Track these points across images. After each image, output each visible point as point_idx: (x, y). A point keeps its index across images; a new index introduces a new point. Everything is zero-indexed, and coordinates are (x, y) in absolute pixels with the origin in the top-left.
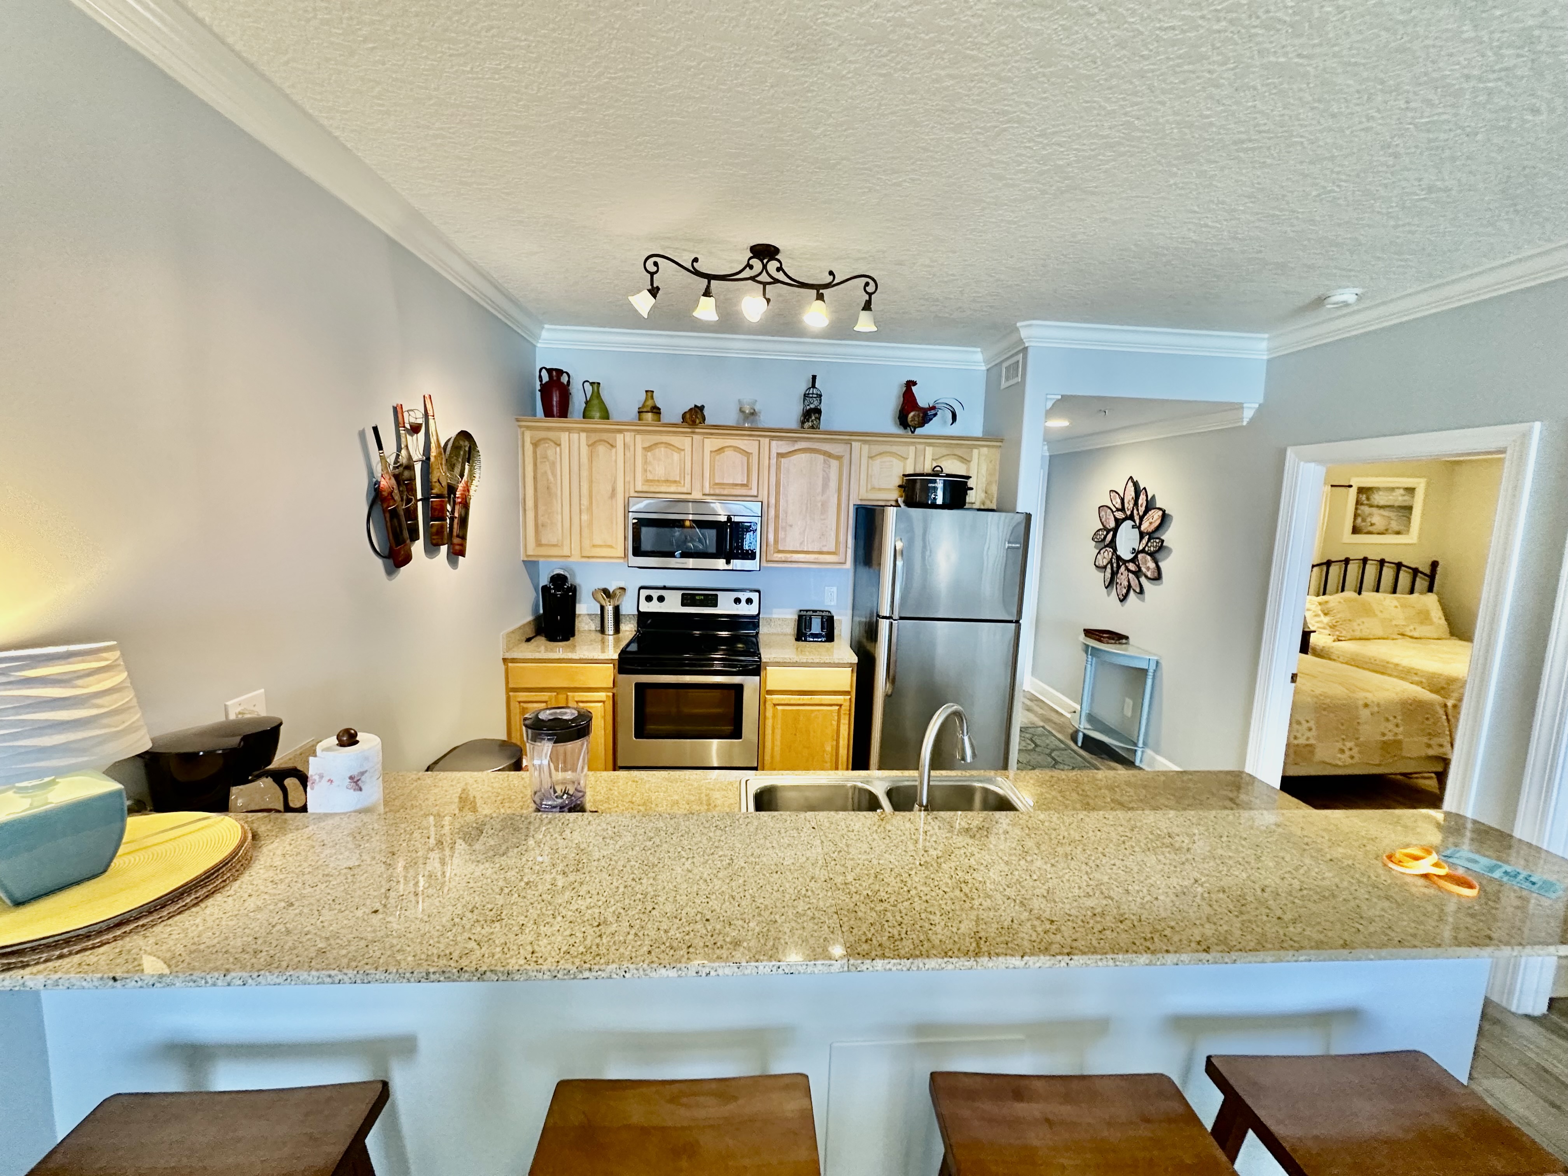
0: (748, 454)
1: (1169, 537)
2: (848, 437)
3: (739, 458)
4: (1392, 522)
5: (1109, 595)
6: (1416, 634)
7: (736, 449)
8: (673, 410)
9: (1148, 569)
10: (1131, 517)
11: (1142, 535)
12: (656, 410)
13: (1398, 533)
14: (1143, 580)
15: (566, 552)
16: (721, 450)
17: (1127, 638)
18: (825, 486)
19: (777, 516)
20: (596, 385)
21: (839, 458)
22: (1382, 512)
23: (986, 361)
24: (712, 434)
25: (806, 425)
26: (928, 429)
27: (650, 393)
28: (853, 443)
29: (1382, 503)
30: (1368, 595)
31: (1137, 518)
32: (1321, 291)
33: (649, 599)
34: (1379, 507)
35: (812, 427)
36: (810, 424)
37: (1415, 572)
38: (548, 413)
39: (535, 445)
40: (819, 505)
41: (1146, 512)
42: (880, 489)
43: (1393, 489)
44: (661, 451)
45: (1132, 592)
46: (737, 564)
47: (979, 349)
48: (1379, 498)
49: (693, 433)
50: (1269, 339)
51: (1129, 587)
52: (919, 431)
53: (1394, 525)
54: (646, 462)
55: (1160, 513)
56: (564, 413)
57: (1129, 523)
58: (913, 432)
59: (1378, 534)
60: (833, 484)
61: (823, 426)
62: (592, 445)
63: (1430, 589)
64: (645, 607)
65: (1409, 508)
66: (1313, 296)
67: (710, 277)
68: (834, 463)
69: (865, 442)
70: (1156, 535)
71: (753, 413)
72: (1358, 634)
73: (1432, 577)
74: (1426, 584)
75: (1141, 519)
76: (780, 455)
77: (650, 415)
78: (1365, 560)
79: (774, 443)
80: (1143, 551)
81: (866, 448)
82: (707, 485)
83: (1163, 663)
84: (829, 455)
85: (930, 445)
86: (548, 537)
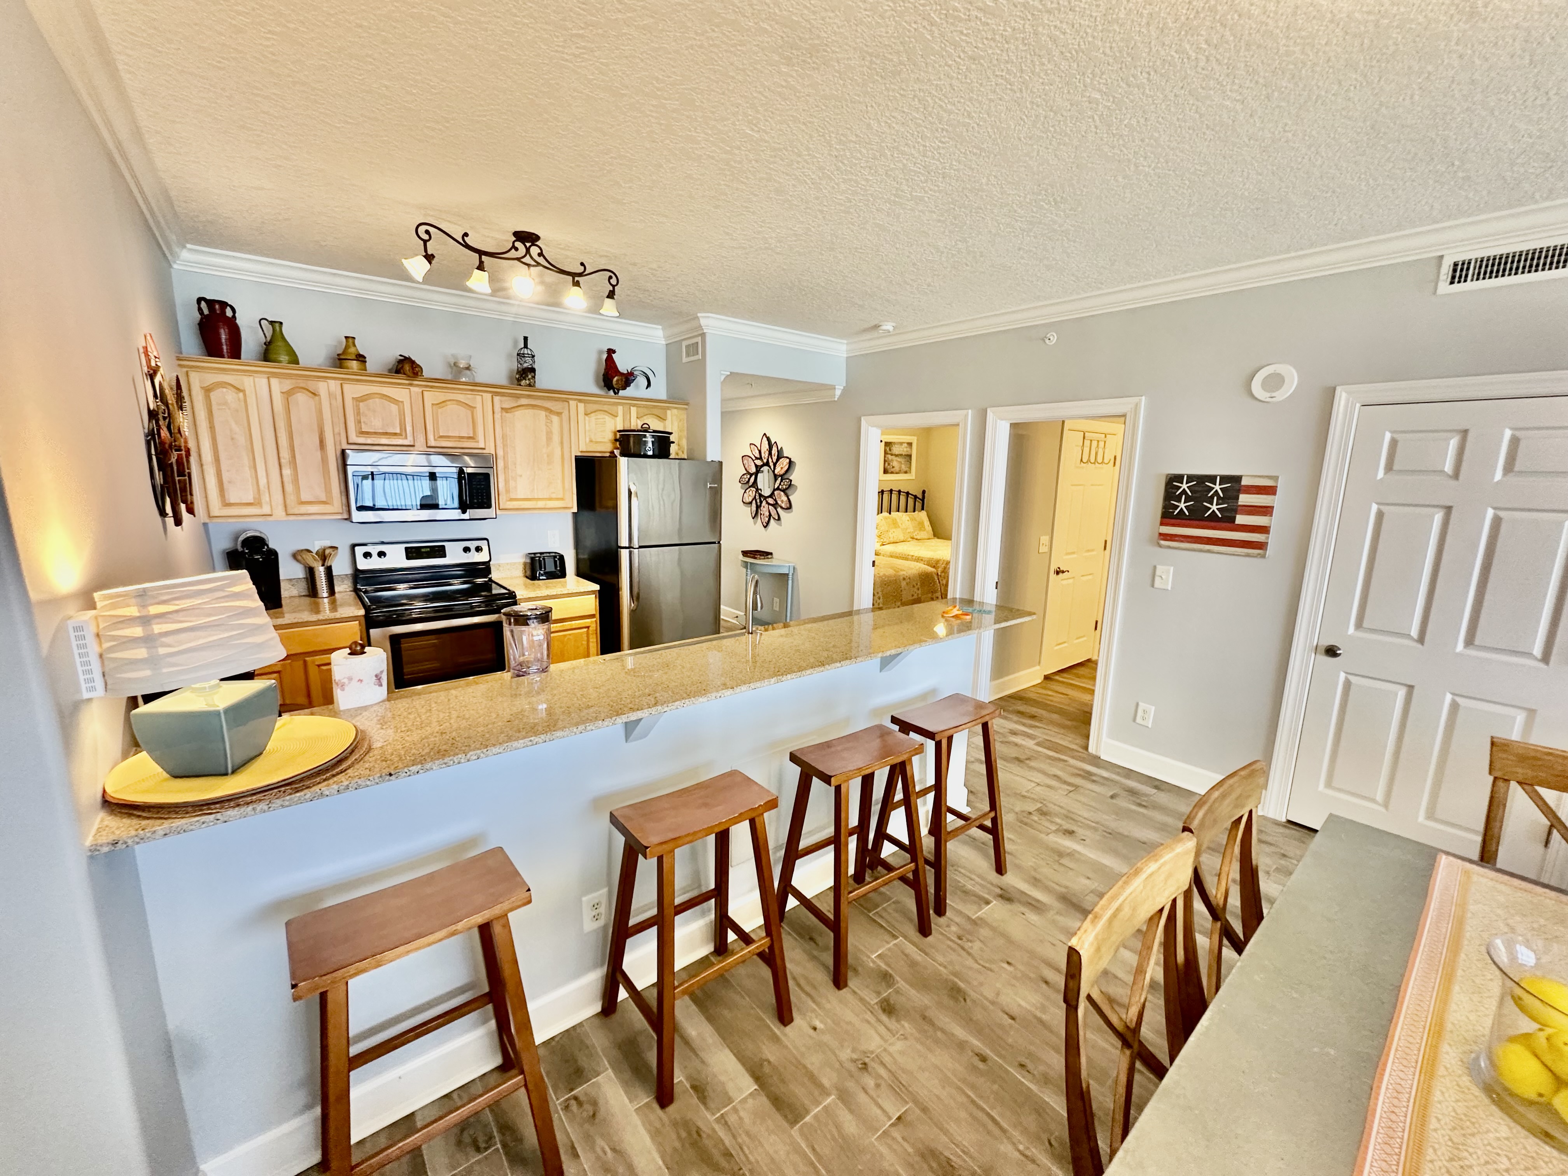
0: (470, 408)
1: (794, 477)
2: (564, 395)
3: (463, 412)
4: (902, 465)
5: (755, 523)
6: (918, 537)
7: (459, 402)
8: (379, 359)
9: (782, 501)
10: (767, 464)
11: (776, 477)
12: (360, 359)
13: (906, 472)
14: (779, 509)
15: (266, 510)
16: (443, 403)
17: (771, 554)
18: (549, 438)
19: (506, 467)
20: (277, 325)
21: (559, 414)
22: (897, 458)
23: (666, 337)
24: (432, 387)
25: (523, 382)
26: (629, 392)
28: (571, 402)
29: (897, 453)
30: (894, 514)
31: (771, 464)
32: (876, 322)
33: (367, 555)
34: (896, 456)
35: (530, 385)
36: (528, 382)
37: (916, 497)
38: (214, 352)
39: (207, 391)
40: (545, 456)
41: (778, 460)
42: (597, 442)
43: (901, 443)
44: (375, 402)
45: (772, 520)
46: (472, 513)
47: (660, 327)
48: (896, 450)
49: (411, 385)
50: (847, 344)
51: (770, 515)
52: (621, 393)
53: (904, 467)
54: (358, 413)
55: (788, 460)
56: (236, 354)
57: (765, 468)
58: (615, 393)
59: (896, 473)
60: (556, 438)
61: (538, 385)
62: (287, 393)
63: (923, 509)
64: (363, 565)
65: (910, 456)
66: (873, 324)
67: (481, 253)
68: (555, 419)
69: (580, 401)
70: (786, 477)
72: (892, 540)
73: (923, 500)
74: (920, 505)
75: (775, 465)
76: (504, 410)
77: (355, 362)
78: (891, 491)
79: (497, 399)
80: (778, 489)
81: (581, 406)
82: (431, 437)
83: (798, 567)
84: (551, 411)
85: (634, 405)
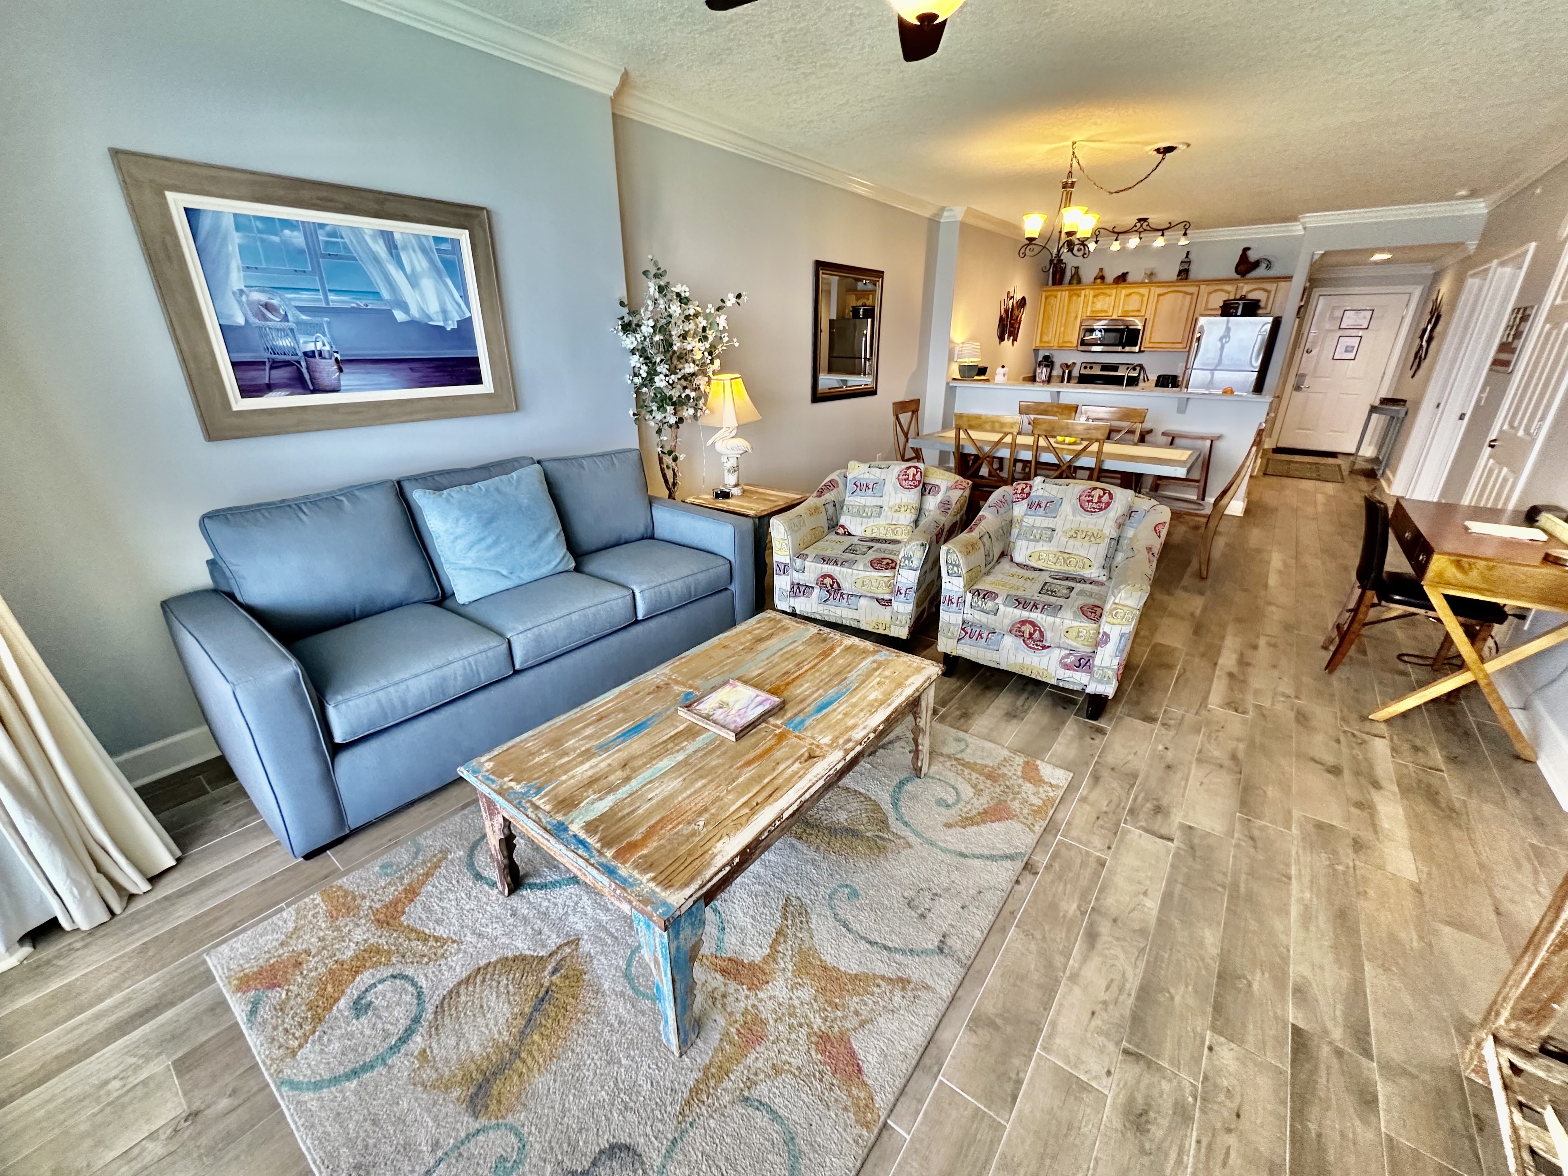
0: (1143, 296)
1: (1437, 329)
2: (1199, 282)
3: (1139, 297)
7: (1139, 293)
8: (1110, 277)
12: (1102, 278)
14: (1421, 360)
15: (1052, 345)
16: (1130, 294)
17: (1407, 400)
18: (1181, 309)
19: (1150, 326)
20: (1077, 268)
21: (1192, 294)
23: (1304, 230)
24: (1128, 287)
25: (1179, 278)
27: (1101, 270)
28: (1203, 286)
33: (1085, 368)
35: (1182, 279)
36: (1182, 277)
38: (1054, 284)
39: (1047, 298)
42: (1212, 309)
44: (1101, 297)
46: (1127, 349)
49: (1119, 287)
51: (1417, 366)
52: (1245, 276)
54: (1093, 302)
55: (1437, 315)
56: (1060, 283)
58: (1241, 277)
61: (1188, 278)
62: (1070, 297)
64: (1083, 372)
67: (1118, 233)
68: (1189, 297)
69: (1212, 284)
70: (1432, 330)
71: (1152, 274)
76: (1159, 295)
77: (1099, 280)
79: (1159, 289)
80: (1426, 341)
81: (1211, 287)
82: (1120, 311)
84: (1186, 292)
85: (1248, 283)
86: (1045, 339)
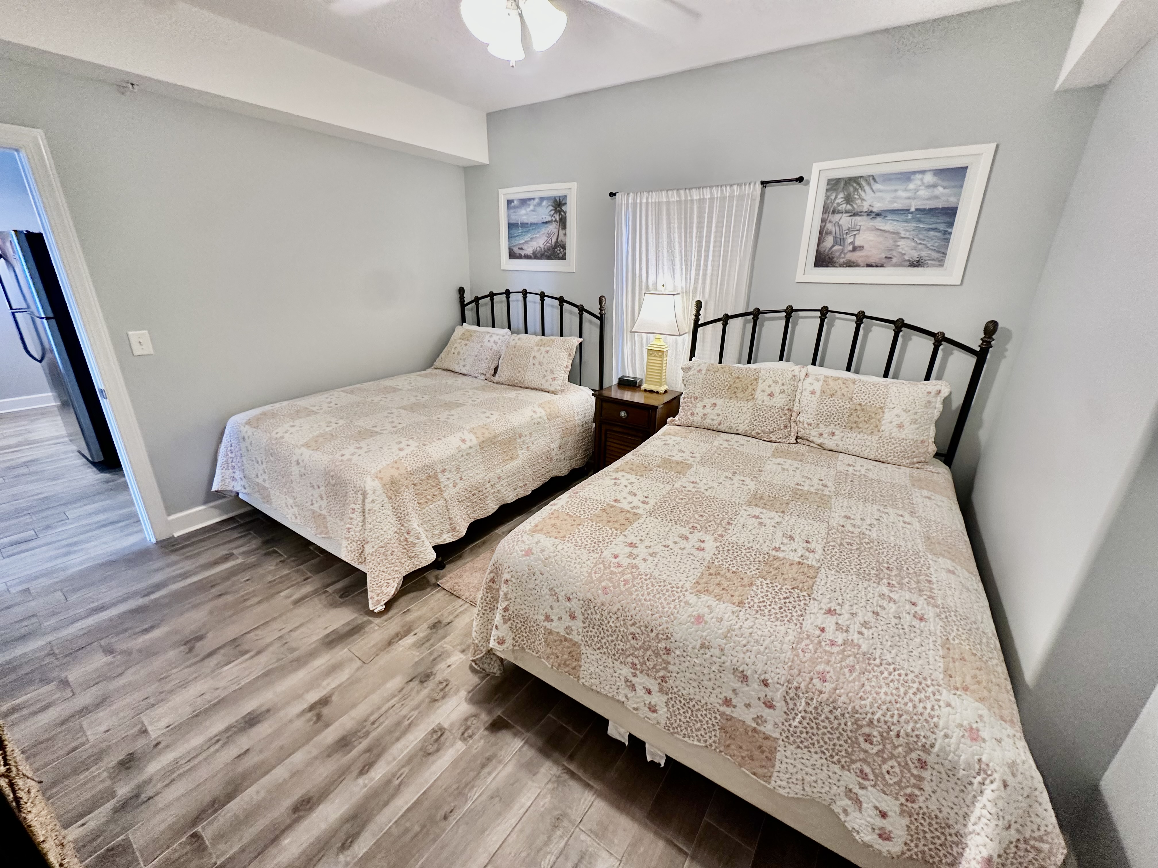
4: (901, 243)
13: (917, 264)
34: (875, 214)
37: (944, 342)
53: (909, 249)
59: (869, 266)
78: (828, 312)
